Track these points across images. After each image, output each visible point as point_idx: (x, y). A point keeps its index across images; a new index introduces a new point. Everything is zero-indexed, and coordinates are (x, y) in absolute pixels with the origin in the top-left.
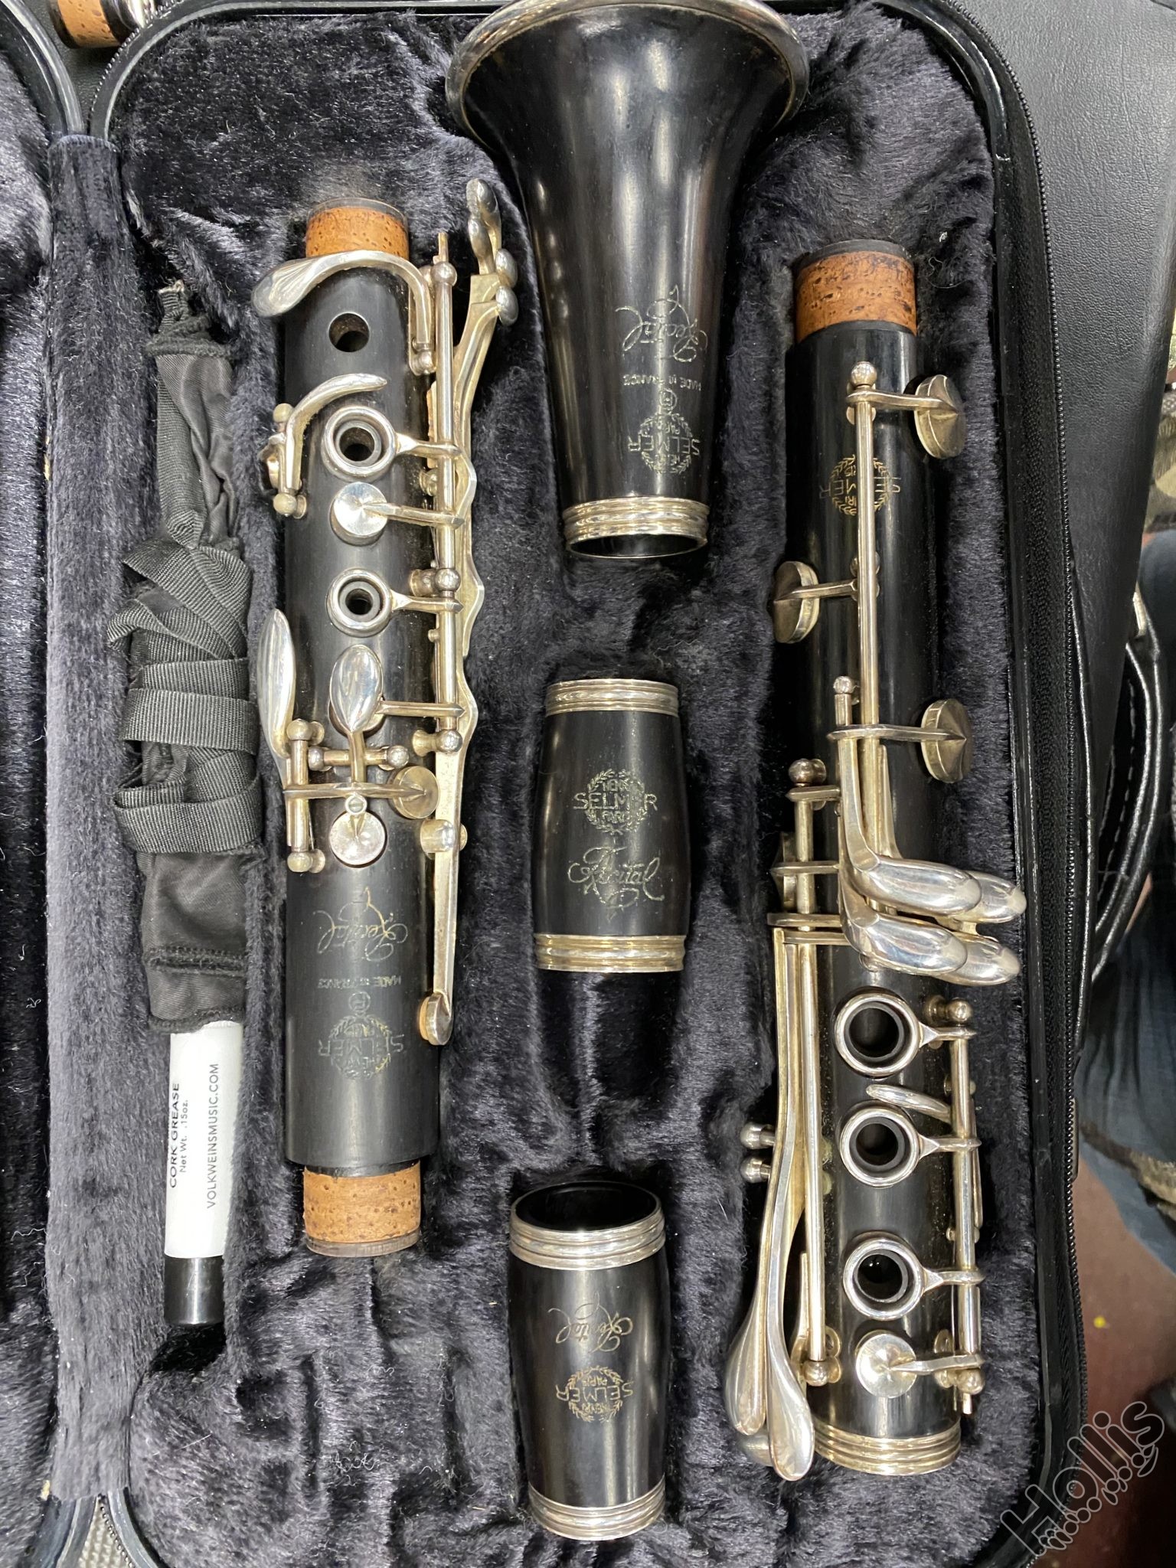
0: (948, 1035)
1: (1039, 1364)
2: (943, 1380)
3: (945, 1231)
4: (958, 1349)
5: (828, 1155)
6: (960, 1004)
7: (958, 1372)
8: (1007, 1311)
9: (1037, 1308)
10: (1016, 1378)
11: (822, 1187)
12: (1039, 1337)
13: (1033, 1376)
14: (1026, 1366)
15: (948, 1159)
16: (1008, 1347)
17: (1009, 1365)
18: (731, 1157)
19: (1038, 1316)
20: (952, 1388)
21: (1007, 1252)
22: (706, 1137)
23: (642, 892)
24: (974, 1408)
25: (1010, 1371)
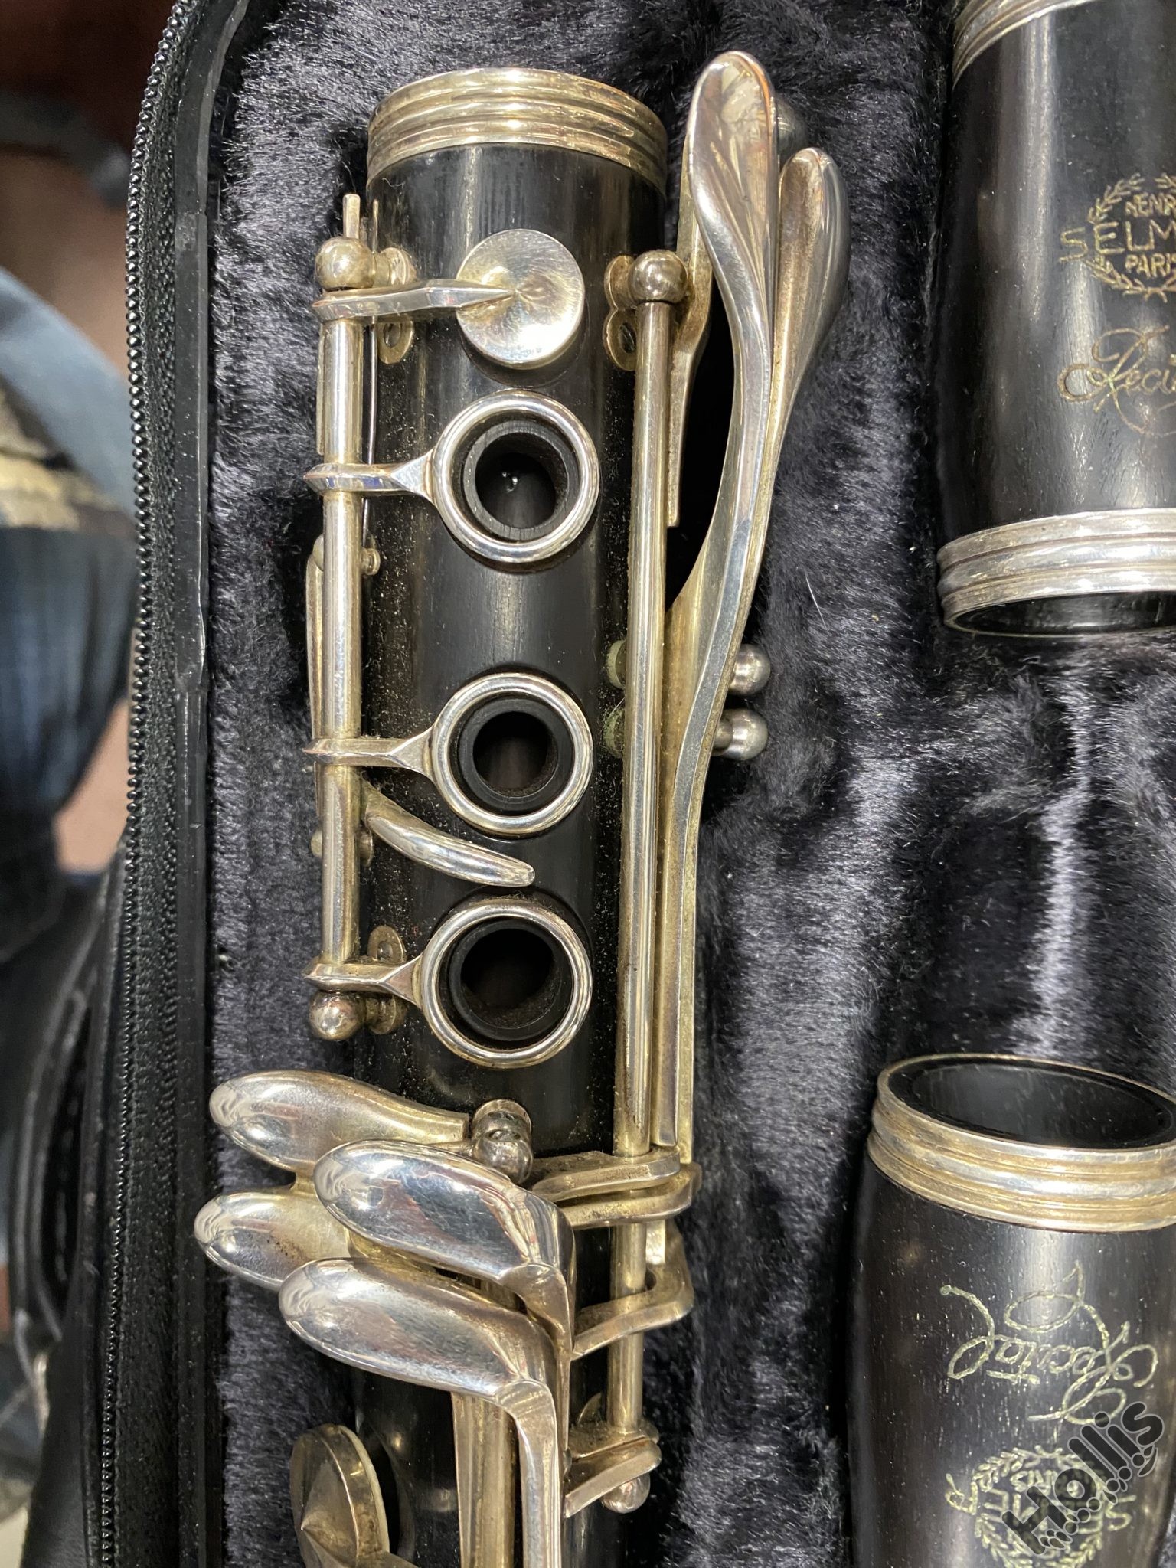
0: (361, 975)
1: (212, 284)
2: (398, 264)
3: (383, 565)
4: (365, 328)
5: (611, 724)
6: (332, 1033)
7: (367, 283)
8: (270, 387)
9: (213, 392)
10: (259, 259)
11: (624, 658)
12: (211, 337)
13: (225, 264)
14: (238, 282)
15: (371, 722)
16: (267, 320)
17: (269, 284)
18: (794, 696)
19: (212, 374)
20: (383, 244)
21: (264, 496)
22: (839, 738)
23: (998, 1317)
24: (339, 206)
25: (267, 272)
